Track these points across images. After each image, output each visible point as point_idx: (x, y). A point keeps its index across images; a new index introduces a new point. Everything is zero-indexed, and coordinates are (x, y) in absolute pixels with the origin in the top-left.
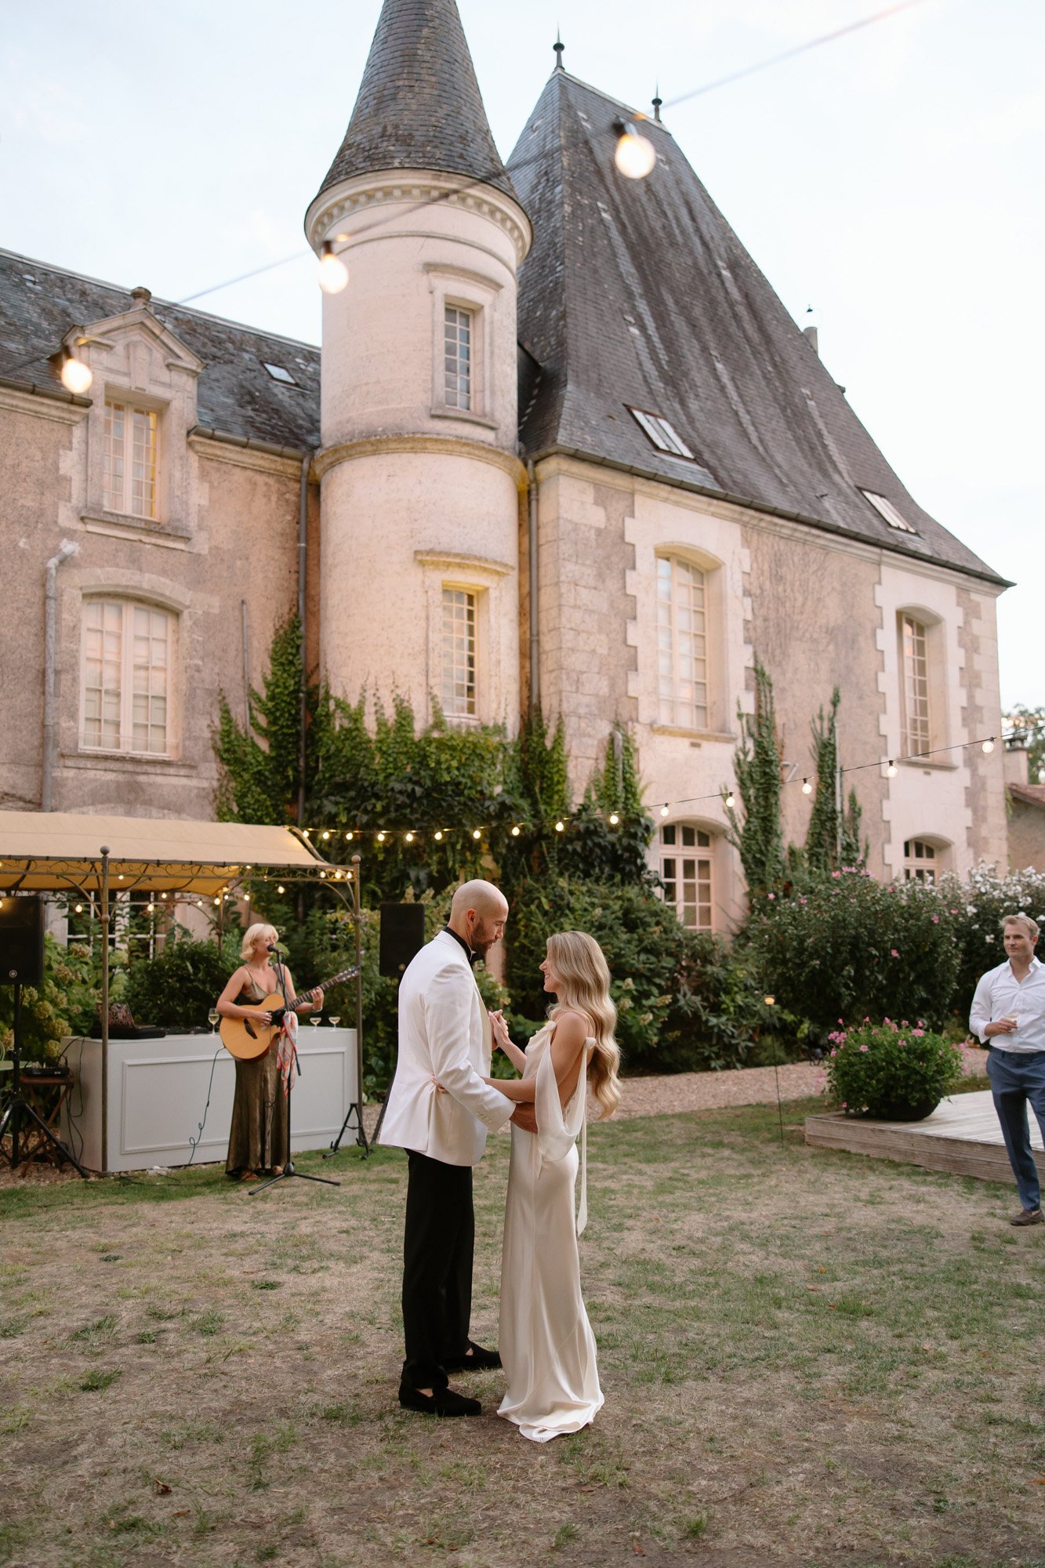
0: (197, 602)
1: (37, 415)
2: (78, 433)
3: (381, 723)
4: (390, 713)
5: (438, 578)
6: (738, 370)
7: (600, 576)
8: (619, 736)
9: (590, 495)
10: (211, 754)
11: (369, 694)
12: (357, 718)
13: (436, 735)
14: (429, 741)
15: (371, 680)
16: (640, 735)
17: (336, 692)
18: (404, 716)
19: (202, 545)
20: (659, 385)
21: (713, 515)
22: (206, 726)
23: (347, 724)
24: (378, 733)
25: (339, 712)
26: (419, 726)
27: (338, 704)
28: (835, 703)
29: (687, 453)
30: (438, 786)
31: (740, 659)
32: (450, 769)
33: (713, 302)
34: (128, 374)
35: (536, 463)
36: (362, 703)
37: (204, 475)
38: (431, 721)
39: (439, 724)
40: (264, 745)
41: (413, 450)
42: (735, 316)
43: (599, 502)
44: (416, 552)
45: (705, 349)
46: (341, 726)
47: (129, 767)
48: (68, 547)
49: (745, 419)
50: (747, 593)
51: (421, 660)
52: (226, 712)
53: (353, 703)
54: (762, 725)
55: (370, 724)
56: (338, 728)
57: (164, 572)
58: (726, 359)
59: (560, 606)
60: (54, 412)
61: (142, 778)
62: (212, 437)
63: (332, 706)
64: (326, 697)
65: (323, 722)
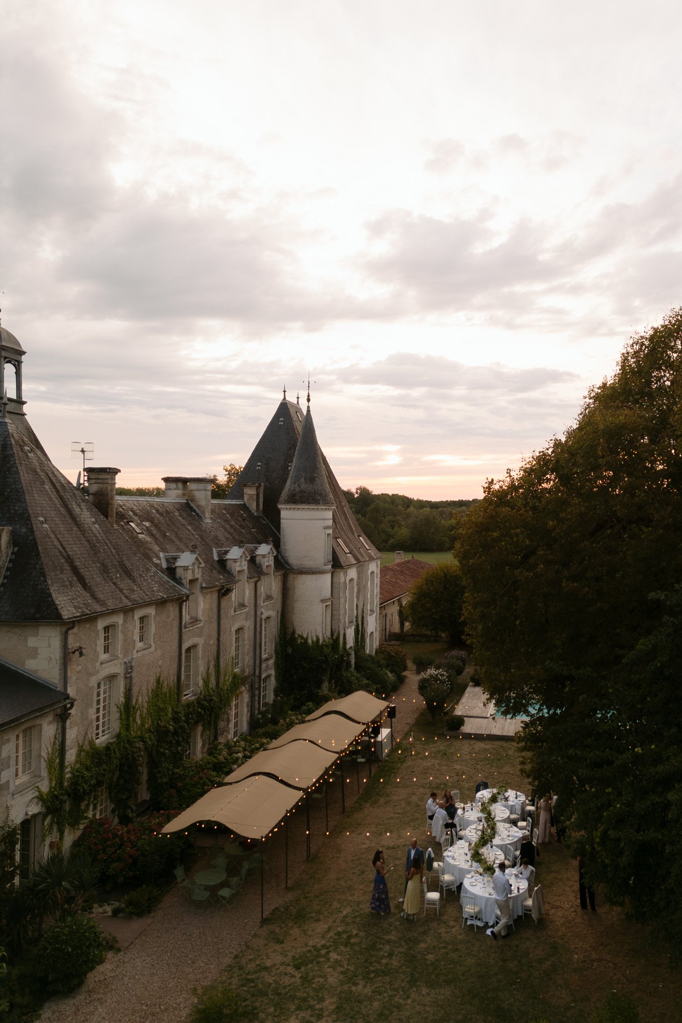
0: (274, 614)
3: (312, 641)
4: (315, 639)
5: (324, 605)
7: (343, 593)
8: (344, 630)
10: (274, 653)
11: (309, 634)
12: (306, 640)
13: (324, 643)
15: (310, 631)
16: (346, 629)
17: (298, 632)
18: (318, 639)
23: (302, 641)
24: (312, 643)
25: (299, 638)
26: (320, 640)
27: (299, 636)
32: (326, 651)
35: (335, 570)
36: (307, 636)
40: (279, 647)
41: (321, 574)
43: (344, 575)
44: (322, 600)
46: (301, 642)
50: (357, 585)
51: (321, 626)
53: (305, 636)
55: (310, 641)
56: (299, 642)
59: (339, 604)
62: (277, 571)
63: (296, 636)
64: (294, 632)
65: (293, 638)
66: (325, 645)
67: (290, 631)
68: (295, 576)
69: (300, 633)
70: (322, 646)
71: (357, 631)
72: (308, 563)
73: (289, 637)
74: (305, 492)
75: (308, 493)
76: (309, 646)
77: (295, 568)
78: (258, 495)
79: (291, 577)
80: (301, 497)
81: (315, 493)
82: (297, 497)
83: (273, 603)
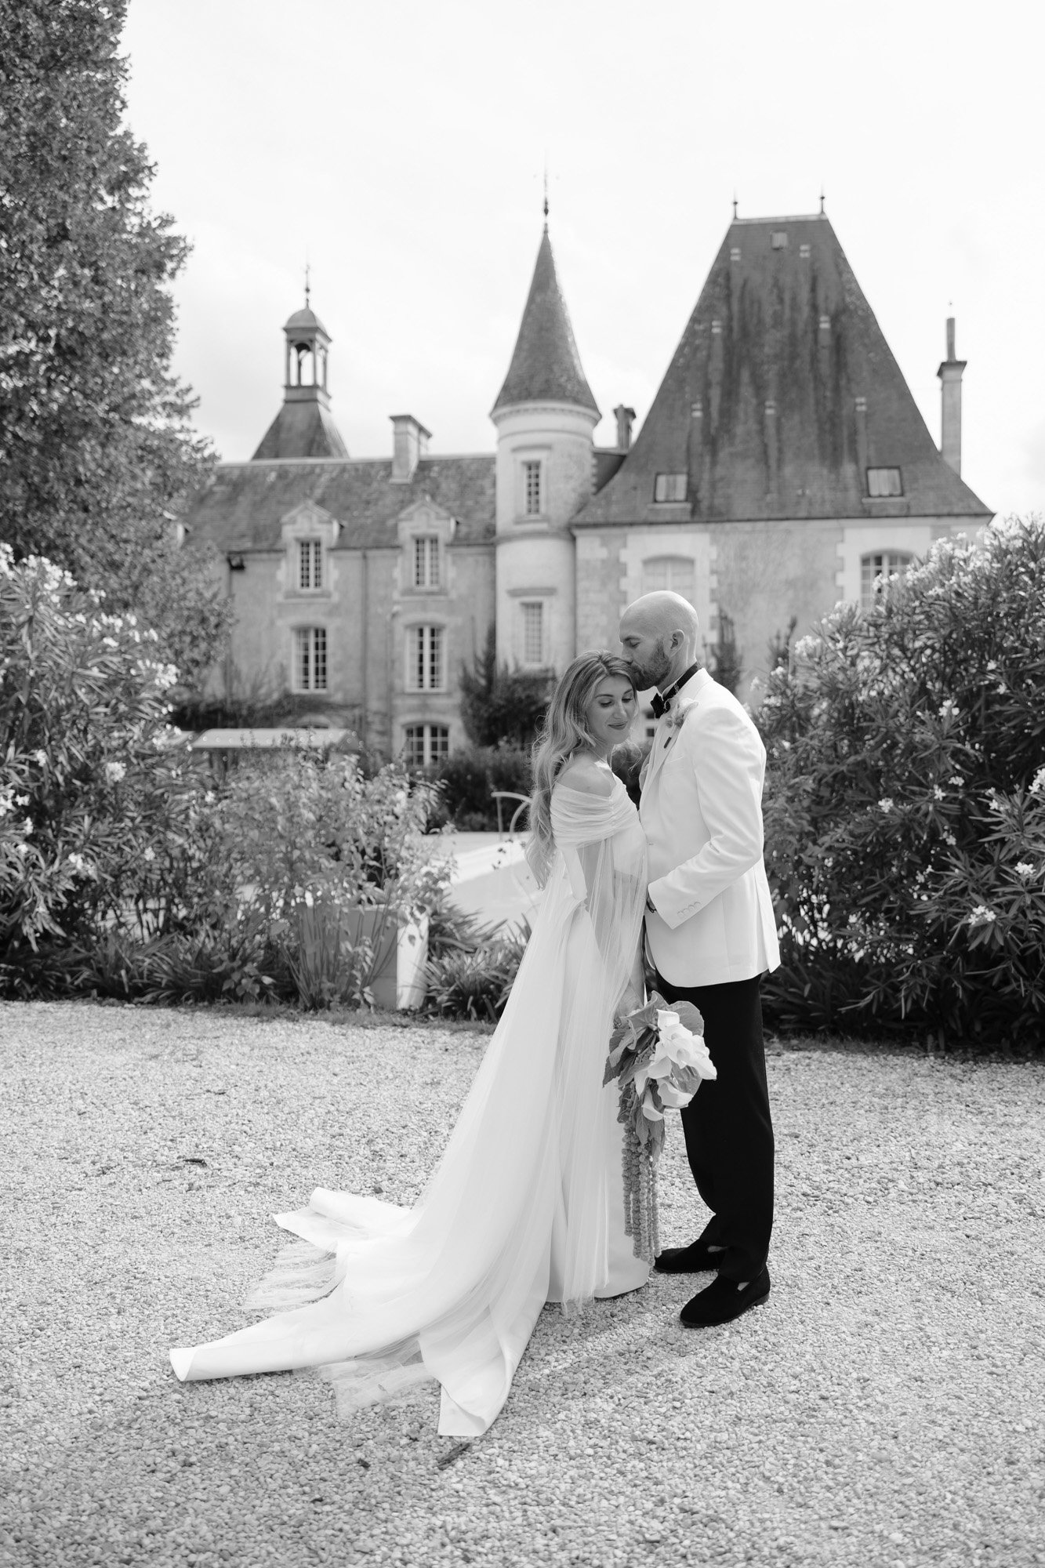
7: (605, 585)
9: (599, 542)
19: (453, 595)
21: (686, 532)
29: (682, 497)
37: (454, 563)
48: (396, 608)
50: (713, 572)
62: (457, 546)
68: (499, 550)
83: (451, 602)
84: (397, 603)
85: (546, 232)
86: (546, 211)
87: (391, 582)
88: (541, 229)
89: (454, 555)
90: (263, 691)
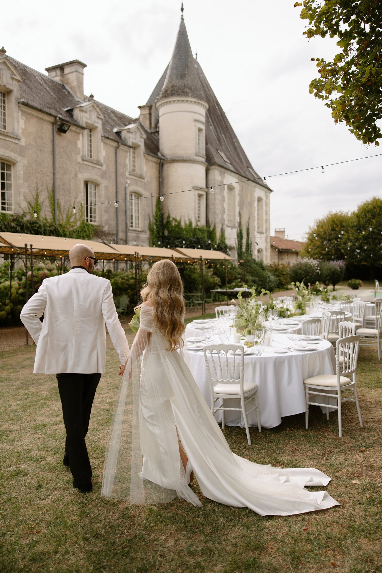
0: (145, 193)
1: (123, 150)
2: (128, 154)
3: (186, 224)
4: (188, 222)
5: (197, 192)
6: (225, 136)
7: (220, 192)
8: (223, 227)
9: (219, 174)
10: (148, 229)
11: (182, 218)
12: (179, 223)
13: (197, 227)
14: (196, 229)
15: (183, 214)
16: (225, 227)
17: (173, 216)
18: (190, 223)
19: (146, 180)
20: (218, 142)
21: (235, 177)
22: (147, 223)
23: (176, 223)
24: (185, 226)
25: (173, 221)
26: (194, 225)
27: (174, 219)
28: (249, 219)
29: (229, 162)
30: (198, 239)
31: (237, 209)
32: (200, 235)
33: (217, 117)
34: (135, 139)
35: (210, 166)
36: (180, 219)
37: (146, 163)
38: (196, 224)
39: (197, 225)
40: (155, 227)
41: (192, 163)
42: (221, 120)
43: (220, 175)
44: (194, 187)
45: (220, 131)
46: (175, 224)
47: (137, 232)
49: (229, 149)
50: (239, 195)
51: (194, 211)
52: (150, 219)
53: (178, 219)
54: (240, 224)
55: (183, 224)
56: (173, 224)
57: (141, 187)
58: (224, 133)
59: (215, 199)
60: (126, 149)
61: (139, 235)
62: (149, 155)
63: (171, 219)
64: (169, 217)
65: (169, 222)
66: (198, 229)
67: (166, 216)
68: (169, 165)
69: (174, 217)
70: (195, 230)
71: (240, 236)
72: (181, 153)
73: (165, 221)
74: (176, 86)
75: (179, 87)
76: (182, 228)
77: (169, 157)
78: (150, 114)
79: (165, 166)
80: (171, 91)
81: (185, 86)
82: (169, 92)
83: (145, 183)
84: (127, 178)
85: (182, 19)
86: (182, 10)
87: (125, 166)
88: (180, 17)
89: (146, 159)
90: (72, 220)
